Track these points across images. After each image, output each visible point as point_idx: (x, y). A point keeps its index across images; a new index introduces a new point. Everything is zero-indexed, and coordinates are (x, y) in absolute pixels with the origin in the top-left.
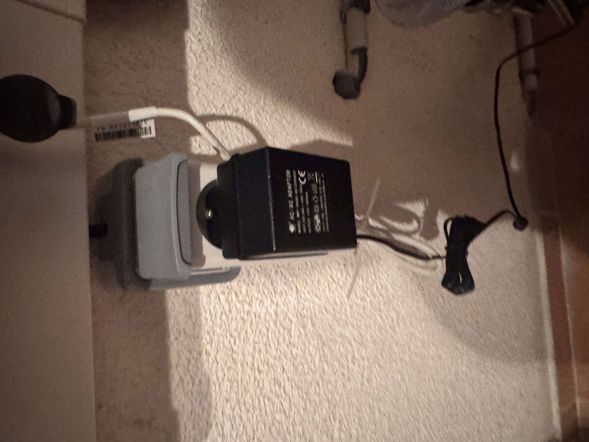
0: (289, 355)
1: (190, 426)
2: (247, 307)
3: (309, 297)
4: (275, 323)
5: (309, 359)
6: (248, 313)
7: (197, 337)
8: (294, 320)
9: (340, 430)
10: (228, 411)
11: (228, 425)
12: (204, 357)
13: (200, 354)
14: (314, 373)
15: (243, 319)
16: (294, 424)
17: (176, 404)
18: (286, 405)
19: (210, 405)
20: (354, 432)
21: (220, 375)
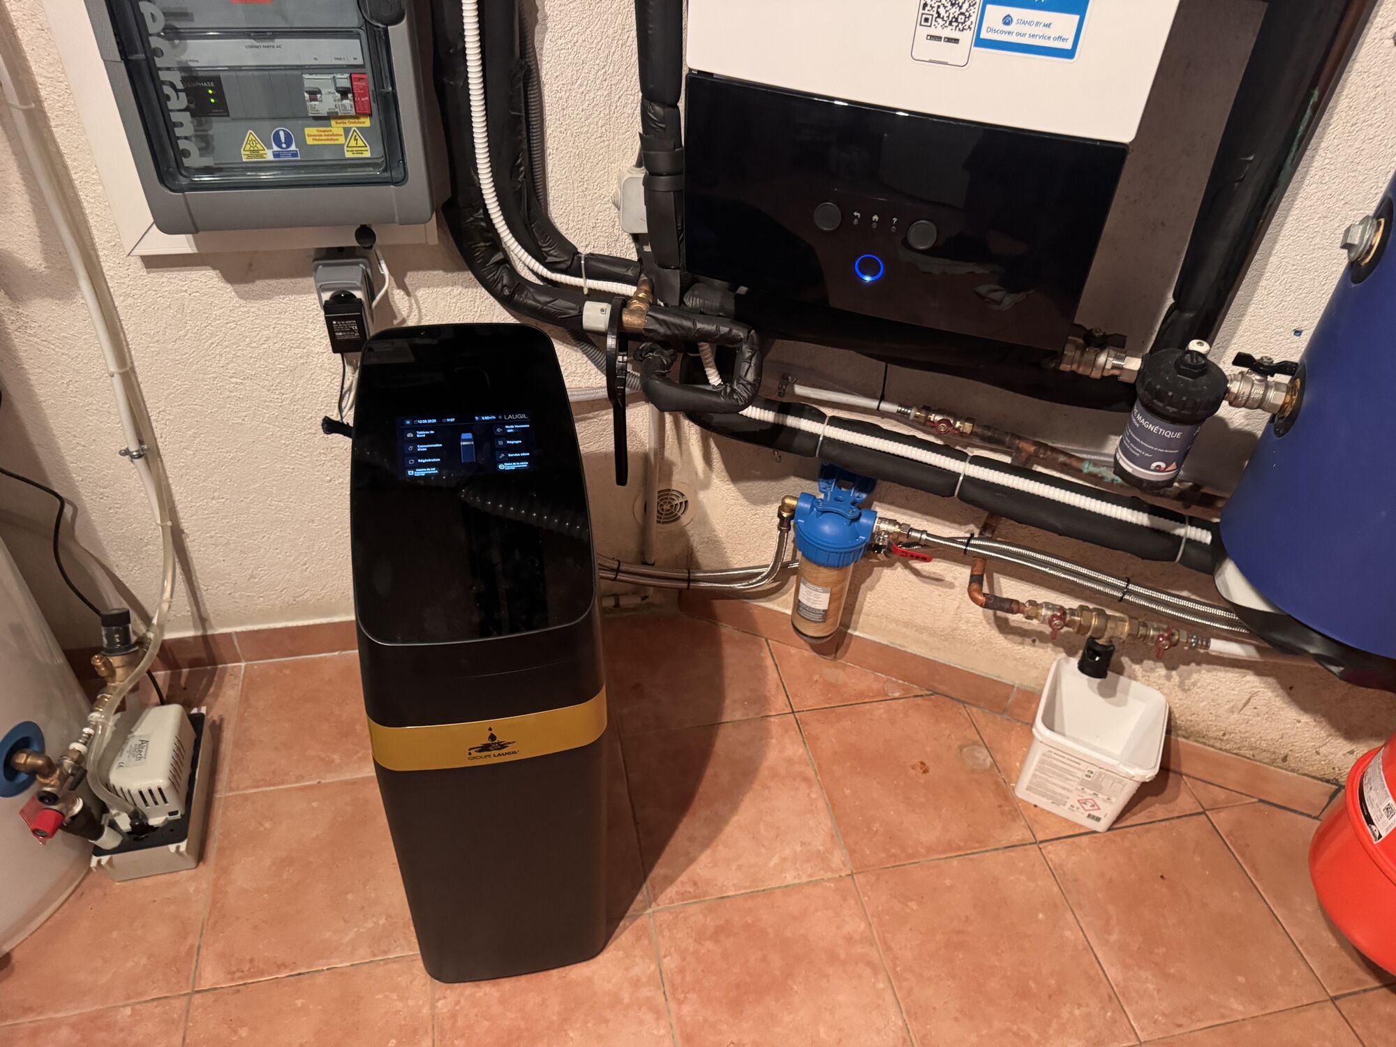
0: (283, 347)
1: (247, 289)
2: (310, 321)
3: (320, 360)
4: (303, 337)
5: (282, 361)
6: (308, 322)
7: (293, 293)
8: (305, 351)
9: (236, 383)
10: (252, 310)
11: (245, 309)
12: (282, 297)
13: (284, 294)
14: (273, 364)
15: (304, 318)
16: (242, 350)
17: (258, 282)
18: (254, 345)
19: (257, 300)
20: (233, 394)
21: (272, 305)
